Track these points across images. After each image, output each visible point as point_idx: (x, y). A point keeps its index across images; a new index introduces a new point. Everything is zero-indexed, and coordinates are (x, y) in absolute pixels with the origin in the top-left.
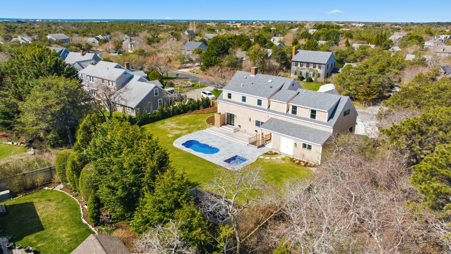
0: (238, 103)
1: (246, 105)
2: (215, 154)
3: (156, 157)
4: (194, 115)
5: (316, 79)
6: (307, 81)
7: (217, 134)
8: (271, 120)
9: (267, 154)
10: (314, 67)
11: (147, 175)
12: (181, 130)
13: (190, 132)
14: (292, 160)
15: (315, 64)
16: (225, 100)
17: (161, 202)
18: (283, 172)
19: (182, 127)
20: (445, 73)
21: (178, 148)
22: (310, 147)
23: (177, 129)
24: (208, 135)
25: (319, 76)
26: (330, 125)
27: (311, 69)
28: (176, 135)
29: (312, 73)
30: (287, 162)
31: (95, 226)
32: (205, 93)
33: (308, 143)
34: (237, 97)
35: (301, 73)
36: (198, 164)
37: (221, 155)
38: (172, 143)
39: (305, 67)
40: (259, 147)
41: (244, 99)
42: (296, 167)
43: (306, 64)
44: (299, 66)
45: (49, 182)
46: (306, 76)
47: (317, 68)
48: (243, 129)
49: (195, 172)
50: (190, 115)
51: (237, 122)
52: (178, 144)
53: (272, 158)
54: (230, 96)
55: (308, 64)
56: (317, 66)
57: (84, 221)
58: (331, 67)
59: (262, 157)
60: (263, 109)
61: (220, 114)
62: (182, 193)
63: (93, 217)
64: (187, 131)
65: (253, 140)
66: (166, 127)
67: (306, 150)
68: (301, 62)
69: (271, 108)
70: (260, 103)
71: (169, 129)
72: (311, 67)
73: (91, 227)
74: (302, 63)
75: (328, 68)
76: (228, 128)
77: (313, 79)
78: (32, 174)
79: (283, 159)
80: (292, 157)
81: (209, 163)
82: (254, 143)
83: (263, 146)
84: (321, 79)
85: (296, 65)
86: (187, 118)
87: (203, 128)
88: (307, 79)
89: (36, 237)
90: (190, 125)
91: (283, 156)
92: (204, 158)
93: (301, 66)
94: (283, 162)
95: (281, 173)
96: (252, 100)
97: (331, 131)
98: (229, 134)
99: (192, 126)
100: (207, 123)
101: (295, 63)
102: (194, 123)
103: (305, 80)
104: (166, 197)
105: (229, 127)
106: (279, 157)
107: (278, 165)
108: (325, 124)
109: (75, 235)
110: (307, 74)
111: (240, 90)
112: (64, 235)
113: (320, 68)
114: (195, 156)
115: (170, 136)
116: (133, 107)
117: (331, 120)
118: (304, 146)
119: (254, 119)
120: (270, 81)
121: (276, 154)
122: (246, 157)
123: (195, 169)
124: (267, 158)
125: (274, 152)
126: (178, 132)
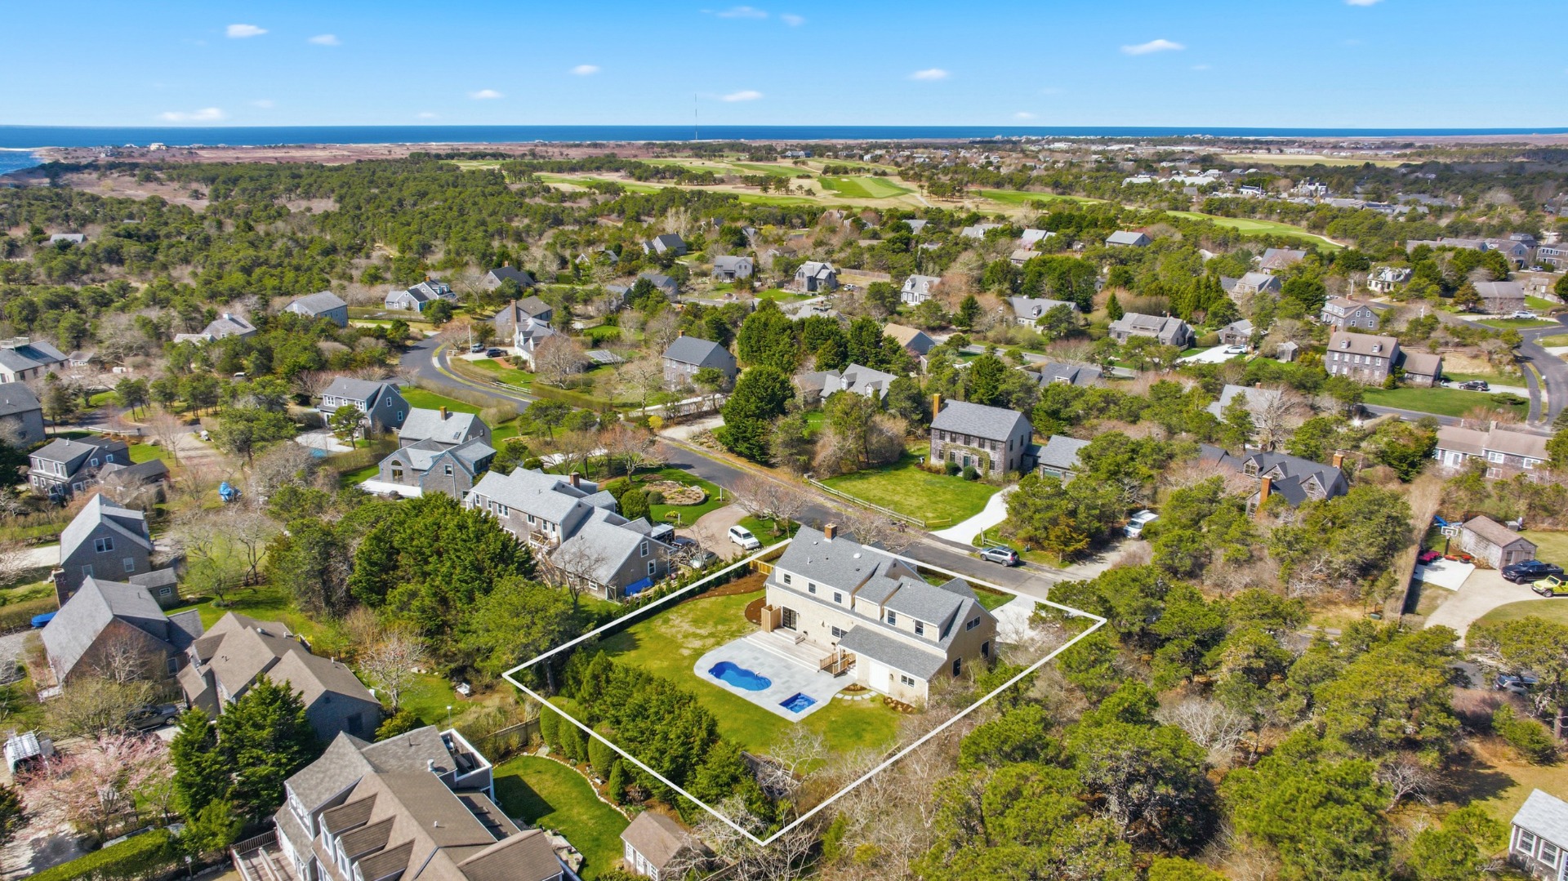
0: (802, 594)
1: (815, 599)
2: (765, 691)
3: (704, 726)
4: (720, 599)
5: (986, 474)
6: (966, 478)
7: (767, 648)
8: (857, 629)
9: (847, 689)
10: (982, 445)
11: (696, 748)
12: (702, 637)
13: (719, 644)
14: (886, 701)
15: (982, 441)
16: (779, 585)
17: (718, 776)
18: (869, 723)
19: (703, 632)
20: (1261, 469)
21: (703, 680)
22: (911, 682)
23: (695, 635)
24: (753, 649)
25: (992, 466)
26: (943, 648)
27: (974, 449)
28: (695, 650)
29: (976, 458)
30: (877, 705)
31: (620, 805)
32: (736, 533)
33: (909, 675)
34: (800, 582)
35: (952, 457)
36: (738, 711)
37: (774, 693)
38: (690, 667)
39: (960, 443)
40: (837, 676)
41: (812, 588)
42: (890, 714)
43: (963, 438)
44: (948, 440)
45: (525, 744)
46: (965, 465)
47: (987, 450)
48: (811, 637)
49: (736, 726)
50: (713, 599)
51: (801, 624)
52: (702, 669)
53: (856, 698)
54: (787, 579)
55: (968, 438)
56: (987, 444)
57: (602, 800)
58: (1022, 444)
59: (840, 696)
60: (844, 610)
61: (770, 608)
62: (739, 766)
63: (618, 794)
64: (712, 641)
65: (828, 662)
66: (674, 630)
67: (906, 685)
68: (952, 433)
69: (856, 609)
70: (838, 598)
71: (680, 636)
72: (975, 445)
73: (613, 806)
74: (954, 436)
75: (1011, 449)
76: (783, 635)
77: (979, 472)
78: (504, 735)
79: (873, 700)
80: (887, 695)
81: (757, 708)
82: (828, 668)
83: (843, 673)
84: (996, 474)
85: (942, 438)
86: (708, 606)
87: (739, 633)
88: (965, 474)
89: (552, 819)
90: (716, 624)
91: (873, 694)
92: (748, 699)
93: (953, 440)
94: (872, 705)
95: (864, 726)
96: (826, 591)
97: (945, 656)
98: (786, 649)
99: (720, 627)
100: (746, 620)
101: (938, 432)
102: (724, 621)
103: (961, 474)
104: (723, 772)
105: (787, 632)
106: (866, 696)
107: (862, 711)
108: (936, 645)
109: (599, 817)
110: (966, 460)
111: (804, 572)
112: (585, 817)
113: (993, 448)
114: (734, 695)
115: (686, 652)
116: (604, 583)
117: (945, 639)
118: (904, 679)
119: (830, 624)
120: (857, 556)
121: (863, 689)
122: (813, 696)
123: (736, 719)
124: (848, 697)
125: (860, 684)
126: (697, 644)
